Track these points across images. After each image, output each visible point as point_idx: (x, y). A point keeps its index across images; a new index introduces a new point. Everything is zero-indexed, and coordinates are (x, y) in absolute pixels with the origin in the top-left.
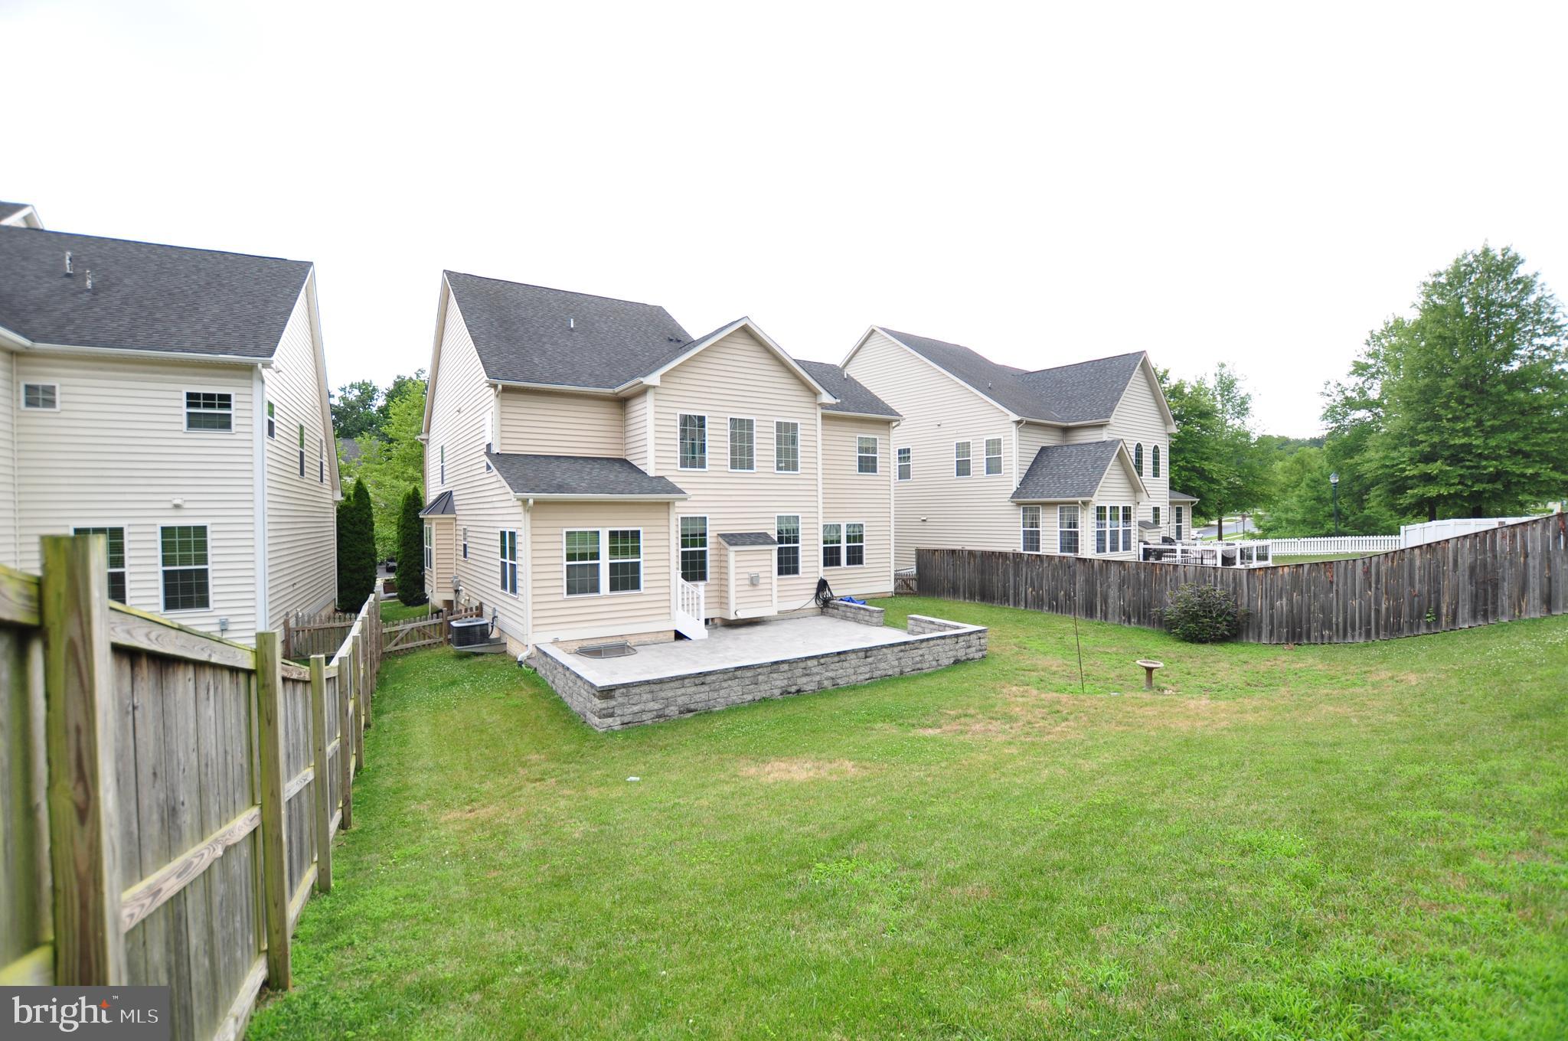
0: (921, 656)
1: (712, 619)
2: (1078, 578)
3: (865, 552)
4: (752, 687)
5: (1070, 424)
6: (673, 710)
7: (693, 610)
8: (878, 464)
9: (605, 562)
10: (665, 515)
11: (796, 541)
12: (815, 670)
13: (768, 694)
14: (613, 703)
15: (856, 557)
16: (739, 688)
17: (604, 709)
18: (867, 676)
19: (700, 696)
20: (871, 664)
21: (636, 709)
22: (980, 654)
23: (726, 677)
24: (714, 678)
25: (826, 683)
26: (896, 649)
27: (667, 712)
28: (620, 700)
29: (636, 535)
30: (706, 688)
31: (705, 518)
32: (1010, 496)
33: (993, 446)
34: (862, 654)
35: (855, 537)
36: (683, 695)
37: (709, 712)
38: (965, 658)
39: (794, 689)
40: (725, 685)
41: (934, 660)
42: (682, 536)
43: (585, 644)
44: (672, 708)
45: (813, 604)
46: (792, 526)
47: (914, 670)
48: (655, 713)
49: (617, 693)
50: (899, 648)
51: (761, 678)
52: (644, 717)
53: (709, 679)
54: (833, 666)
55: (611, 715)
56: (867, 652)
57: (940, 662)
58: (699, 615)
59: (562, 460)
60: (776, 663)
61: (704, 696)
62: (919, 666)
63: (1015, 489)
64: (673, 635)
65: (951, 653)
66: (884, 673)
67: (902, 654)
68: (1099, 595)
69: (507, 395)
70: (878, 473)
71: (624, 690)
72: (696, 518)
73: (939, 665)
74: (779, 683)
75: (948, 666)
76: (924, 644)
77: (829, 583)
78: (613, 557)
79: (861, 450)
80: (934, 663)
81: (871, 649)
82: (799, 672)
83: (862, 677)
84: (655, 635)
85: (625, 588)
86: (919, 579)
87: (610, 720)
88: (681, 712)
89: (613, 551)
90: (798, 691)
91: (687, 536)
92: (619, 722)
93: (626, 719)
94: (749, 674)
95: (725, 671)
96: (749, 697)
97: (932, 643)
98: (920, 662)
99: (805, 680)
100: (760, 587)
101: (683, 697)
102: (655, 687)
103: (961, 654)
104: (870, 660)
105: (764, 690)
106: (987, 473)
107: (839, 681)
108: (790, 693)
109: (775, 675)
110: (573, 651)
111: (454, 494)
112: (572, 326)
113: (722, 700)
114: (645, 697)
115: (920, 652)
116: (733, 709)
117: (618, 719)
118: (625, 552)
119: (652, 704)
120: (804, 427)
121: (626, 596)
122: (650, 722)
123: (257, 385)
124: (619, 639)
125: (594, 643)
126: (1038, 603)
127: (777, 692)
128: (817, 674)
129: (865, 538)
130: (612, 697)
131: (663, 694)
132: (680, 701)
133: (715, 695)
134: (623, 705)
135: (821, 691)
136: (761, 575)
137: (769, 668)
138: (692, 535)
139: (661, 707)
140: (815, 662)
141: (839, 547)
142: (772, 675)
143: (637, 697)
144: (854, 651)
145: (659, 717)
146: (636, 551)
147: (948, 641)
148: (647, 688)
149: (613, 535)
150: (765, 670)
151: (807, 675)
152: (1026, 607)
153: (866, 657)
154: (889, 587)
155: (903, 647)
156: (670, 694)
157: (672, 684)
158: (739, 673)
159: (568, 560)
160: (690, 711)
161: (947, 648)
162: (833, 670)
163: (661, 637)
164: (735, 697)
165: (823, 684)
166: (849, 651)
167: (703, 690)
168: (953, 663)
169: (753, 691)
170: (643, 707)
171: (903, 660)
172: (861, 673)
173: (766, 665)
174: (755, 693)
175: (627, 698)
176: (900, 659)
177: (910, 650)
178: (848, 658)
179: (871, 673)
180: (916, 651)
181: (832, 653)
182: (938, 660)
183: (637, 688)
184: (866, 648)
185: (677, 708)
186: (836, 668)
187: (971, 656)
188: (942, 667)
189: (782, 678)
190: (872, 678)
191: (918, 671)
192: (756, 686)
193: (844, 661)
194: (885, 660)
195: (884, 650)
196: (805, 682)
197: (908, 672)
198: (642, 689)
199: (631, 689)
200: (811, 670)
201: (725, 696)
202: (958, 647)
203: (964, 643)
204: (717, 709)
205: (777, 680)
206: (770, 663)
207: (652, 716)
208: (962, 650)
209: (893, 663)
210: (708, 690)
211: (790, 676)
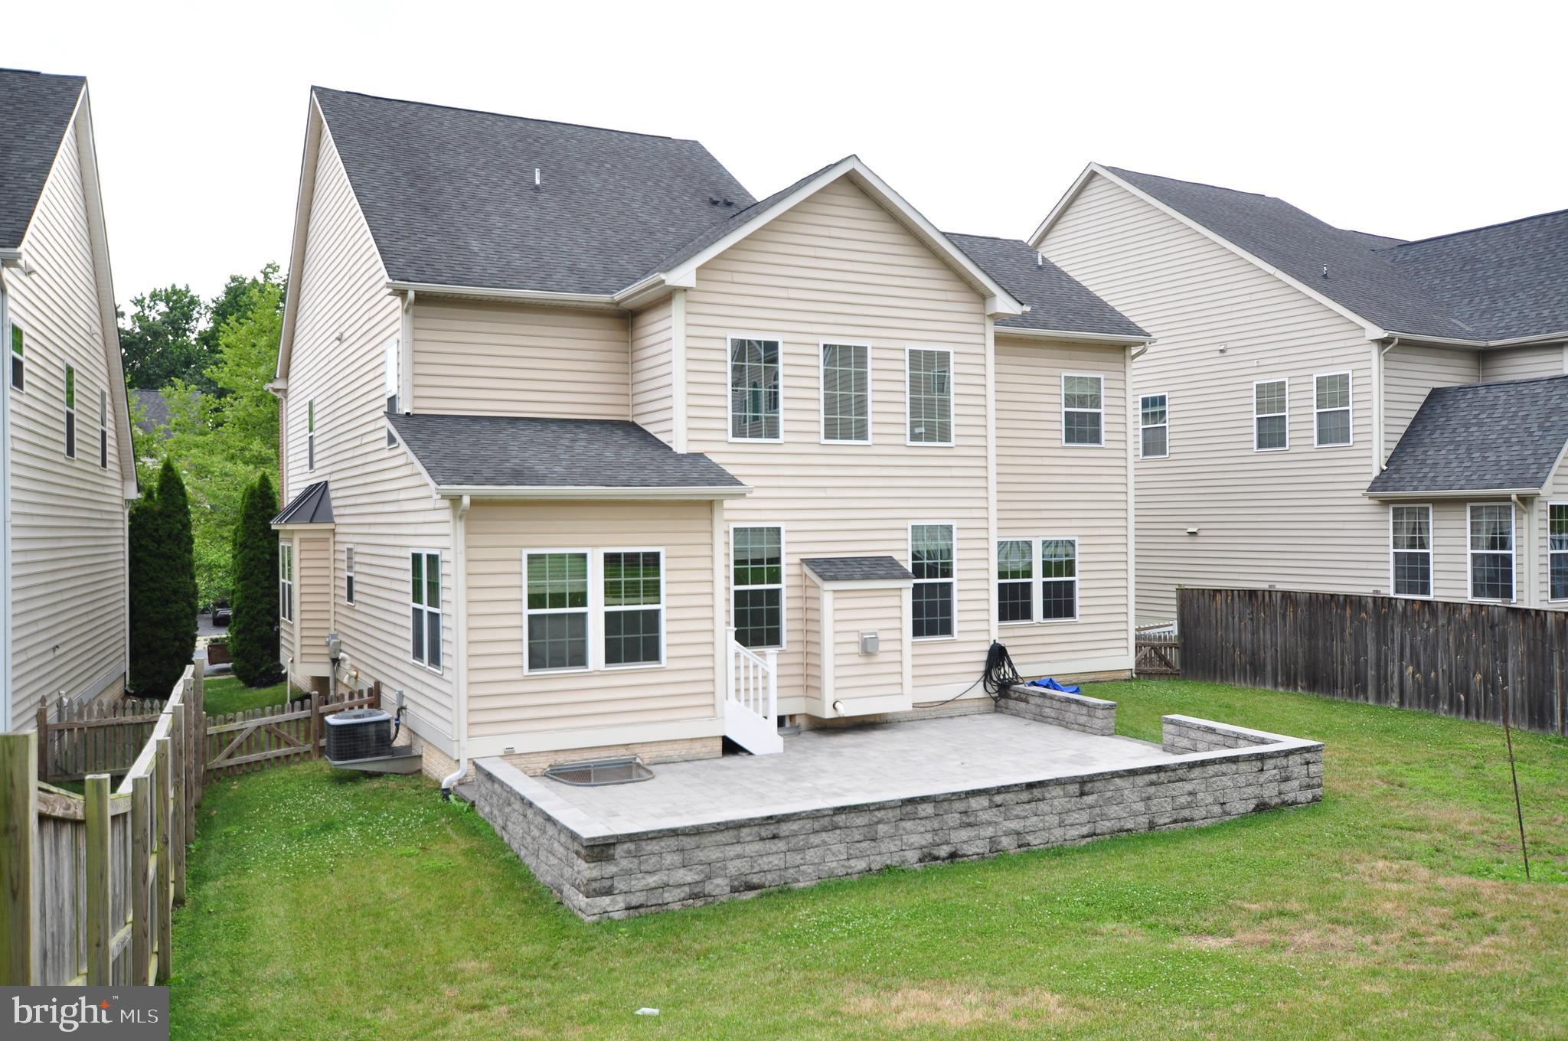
0: (1190, 794)
1: (792, 717)
2: (1511, 647)
3: (1078, 593)
4: (865, 845)
5: (1492, 343)
6: (719, 886)
7: (756, 700)
8: (1103, 428)
9: (596, 610)
10: (703, 525)
11: (947, 573)
12: (984, 816)
13: (895, 860)
14: (611, 869)
15: (1060, 603)
16: (842, 847)
17: (595, 880)
18: (1085, 830)
19: (771, 860)
20: (1091, 807)
21: (652, 880)
22: (1309, 795)
23: (817, 825)
24: (794, 826)
25: (1006, 842)
26: (1140, 780)
27: (709, 888)
28: (625, 863)
29: (652, 561)
30: (781, 845)
31: (778, 530)
32: (1367, 485)
33: (1333, 390)
34: (1074, 789)
35: (1060, 565)
36: (738, 857)
37: (785, 890)
38: (1277, 800)
39: (943, 852)
40: (815, 840)
41: (1216, 802)
42: (736, 562)
43: (561, 759)
44: (718, 881)
45: (979, 692)
46: (941, 544)
47: (1175, 821)
48: (687, 889)
49: (619, 851)
50: (1148, 778)
51: (882, 829)
52: (668, 896)
53: (785, 829)
54: (1018, 810)
55: (608, 892)
56: (1084, 784)
57: (1227, 807)
58: (766, 708)
59: (520, 424)
60: (911, 801)
61: (776, 861)
62: (1186, 813)
63: (1376, 473)
64: (718, 745)
65: (1250, 790)
66: (1117, 825)
67: (1152, 790)
68: (1557, 683)
69: (423, 309)
70: (1103, 444)
71: (631, 846)
72: (761, 529)
73: (1225, 813)
74: (916, 840)
75: (1244, 816)
77: (1010, 651)
78: (611, 600)
79: (1070, 400)
80: (1217, 809)
81: (1091, 779)
82: (954, 819)
83: (1073, 832)
84: (687, 745)
85: (632, 657)
86: (1184, 644)
87: (607, 900)
88: (734, 890)
89: (612, 591)
90: (953, 856)
91: (745, 562)
92: (622, 905)
93: (635, 900)
94: (861, 820)
95: (815, 815)
96: (861, 865)
97: (1211, 770)
98: (1189, 806)
99: (964, 834)
100: (881, 658)
101: (737, 862)
102: (688, 842)
103: (1270, 793)
104: (1089, 800)
105: (887, 852)
106: (1320, 442)
107: (1030, 838)
108: (936, 858)
109: (908, 825)
110: (539, 772)
111: (331, 486)
112: (538, 182)
113: (809, 869)
114: (670, 859)
115: (1188, 787)
116: (830, 886)
117: (620, 898)
118: (633, 591)
119: (682, 871)
120: (961, 359)
121: (634, 674)
122: (677, 906)
124: (622, 751)
125: (578, 759)
126: (1427, 697)
127: (912, 856)
128: (989, 823)
129: (1078, 567)
130: (610, 859)
131: (701, 855)
132: (733, 868)
133: (797, 858)
134: (628, 873)
135: (995, 856)
136: (882, 636)
137: (898, 811)
138: (754, 562)
139: (697, 878)
140: (984, 801)
141: (1029, 584)
142: (903, 824)
143: (654, 859)
144: (1058, 782)
145: (695, 896)
146: (653, 590)
147: (1243, 767)
148: (673, 842)
149: (612, 560)
150: (890, 814)
151: (969, 825)
152: (1402, 703)
153: (1082, 794)
154: (1126, 661)
155: (1154, 777)
156: (714, 854)
157: (719, 837)
158: (841, 819)
159: (530, 606)
161: (1242, 780)
162: (1018, 817)
163: (698, 749)
164: (834, 864)
165: (1000, 842)
166: (1050, 780)
167: (774, 849)
168: (1254, 810)
169: (868, 852)
170: (665, 878)
171: (1155, 802)
172: (1072, 825)
173: (893, 804)
174: (872, 858)
175: (636, 861)
176: (1149, 798)
177: (1169, 782)
178: (1048, 796)
179: (1091, 825)
180: (1180, 784)
181: (1016, 785)
182: (1224, 803)
183: (654, 842)
184: (1082, 777)
185: (727, 881)
186: (1025, 814)
187: (1290, 797)
188: (1232, 817)
189: (923, 829)
190: (1095, 834)
191: (1185, 824)
192: (873, 844)
193: (1039, 800)
194: (1119, 801)
195: (1117, 780)
196: (965, 838)
197: (1165, 824)
198: (663, 844)
199: (643, 843)
200: (976, 816)
201: (816, 861)
202: (1262, 778)
203: (1275, 772)
204: (802, 885)
205: (912, 833)
206: (899, 800)
207: (682, 895)
208: (1271, 785)
209: (1134, 806)
210: (784, 848)
211: (936, 826)
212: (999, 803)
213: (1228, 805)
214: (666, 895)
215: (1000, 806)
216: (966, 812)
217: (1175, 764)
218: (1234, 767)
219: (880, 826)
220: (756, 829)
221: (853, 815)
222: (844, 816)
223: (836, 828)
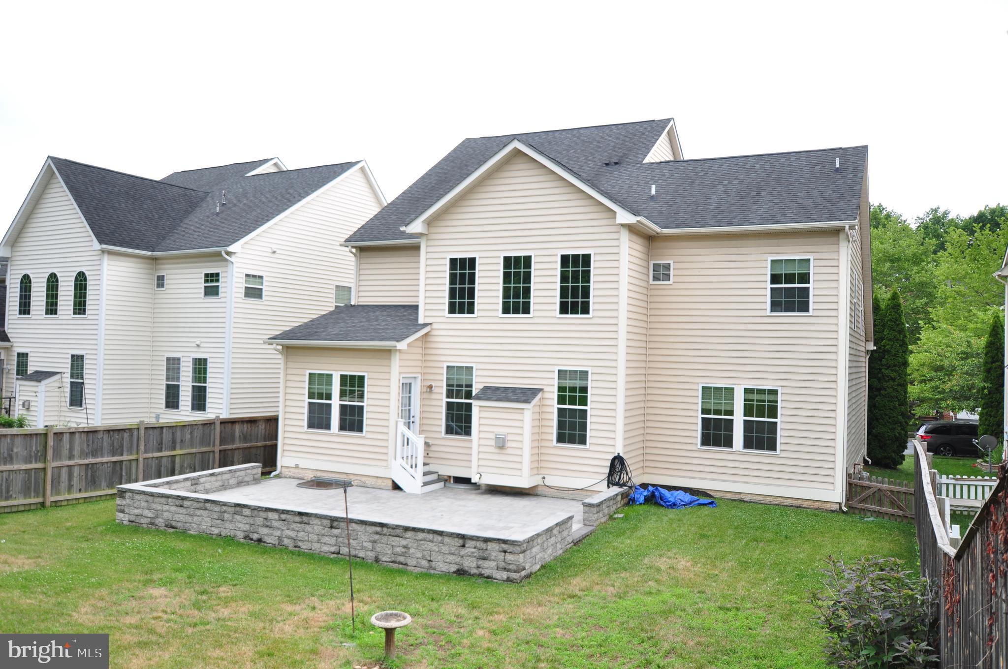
0: (404, 547)
3: (780, 432)
4: (219, 521)
6: (160, 522)
7: (412, 462)
8: (811, 299)
9: (336, 403)
10: (387, 362)
11: (584, 401)
12: (275, 524)
13: (232, 533)
14: (124, 502)
15: (761, 438)
18: (333, 549)
19: (180, 516)
20: (336, 536)
21: (136, 511)
22: (504, 575)
23: (198, 505)
24: (189, 503)
25: (286, 541)
27: (157, 521)
28: (128, 501)
29: (361, 380)
31: (471, 368)
34: (329, 523)
35: (762, 409)
36: (168, 511)
39: (255, 536)
40: (198, 512)
41: (423, 558)
42: (448, 385)
43: (319, 474)
46: (578, 383)
47: (393, 562)
51: (226, 516)
53: (186, 503)
54: (294, 526)
55: (123, 511)
56: (333, 522)
57: (433, 564)
58: (417, 466)
61: (181, 517)
62: (402, 559)
64: (390, 484)
65: (451, 558)
67: (377, 537)
69: (364, 254)
70: (812, 312)
71: (130, 495)
72: (462, 367)
73: (431, 567)
75: (446, 573)
76: (409, 534)
78: (342, 399)
79: (776, 279)
80: (424, 563)
82: (259, 521)
83: (326, 548)
84: (375, 480)
85: (351, 429)
87: (122, 515)
88: (166, 526)
89: (343, 394)
90: (260, 540)
91: (453, 386)
92: (127, 519)
93: (133, 518)
94: (217, 509)
96: (216, 531)
97: (421, 536)
98: (403, 554)
99: (265, 531)
100: (509, 451)
101: (167, 513)
102: (150, 499)
103: (470, 564)
104: (336, 532)
105: (228, 529)
107: (300, 544)
108: (252, 539)
109: (238, 517)
113: (195, 526)
114: (144, 504)
115: (404, 542)
117: (127, 516)
118: (352, 395)
119: (147, 511)
121: (352, 437)
122: (145, 526)
123: (230, 265)
127: (240, 535)
128: (279, 529)
129: (780, 412)
131: (154, 506)
132: (166, 515)
133: (189, 519)
134: (129, 505)
135: (279, 548)
136: (509, 437)
137: (233, 509)
138: (457, 386)
139: (153, 516)
140: (275, 516)
141: (730, 421)
142: (236, 516)
143: (138, 503)
144: (317, 516)
145: (152, 524)
146: (361, 395)
147: (447, 540)
148: (144, 497)
149: (343, 377)
150: (230, 509)
151: (267, 526)
153: (332, 527)
154: (834, 495)
155: (378, 529)
156: (159, 507)
158: (208, 505)
159: (309, 398)
160: (173, 527)
161: (445, 549)
162: (293, 530)
163: (380, 482)
164: (205, 527)
165: (283, 541)
166: (312, 514)
167: (181, 512)
168: (454, 572)
169: (220, 526)
170: (141, 512)
171: (379, 545)
172: (325, 544)
173: (230, 504)
174: (222, 529)
175: (132, 501)
176: (375, 542)
177: (390, 535)
178: (311, 522)
179: (337, 547)
180: (398, 539)
181: (292, 511)
182: (430, 561)
183: (138, 495)
184: (331, 517)
185: (163, 521)
186: (297, 529)
187: (486, 572)
188: (436, 572)
189: (245, 522)
190: (338, 553)
191: (401, 566)
192: (222, 522)
193: (306, 523)
194: (355, 537)
195: (354, 525)
196: (266, 533)
197: (387, 562)
198: (141, 497)
199: (135, 495)
200: (271, 523)
201: (198, 523)
202: (463, 552)
203: (474, 550)
204: (192, 532)
205: (239, 522)
206: (233, 503)
207: (148, 522)
208: (470, 559)
209: (365, 544)
210: (185, 513)
211: (252, 522)
212: (283, 519)
213: (434, 563)
214: (142, 520)
215: (284, 520)
216: (266, 519)
217: (393, 525)
218: (440, 538)
219: (225, 514)
220: (174, 500)
221: (213, 505)
222: (209, 505)
223: (206, 509)
